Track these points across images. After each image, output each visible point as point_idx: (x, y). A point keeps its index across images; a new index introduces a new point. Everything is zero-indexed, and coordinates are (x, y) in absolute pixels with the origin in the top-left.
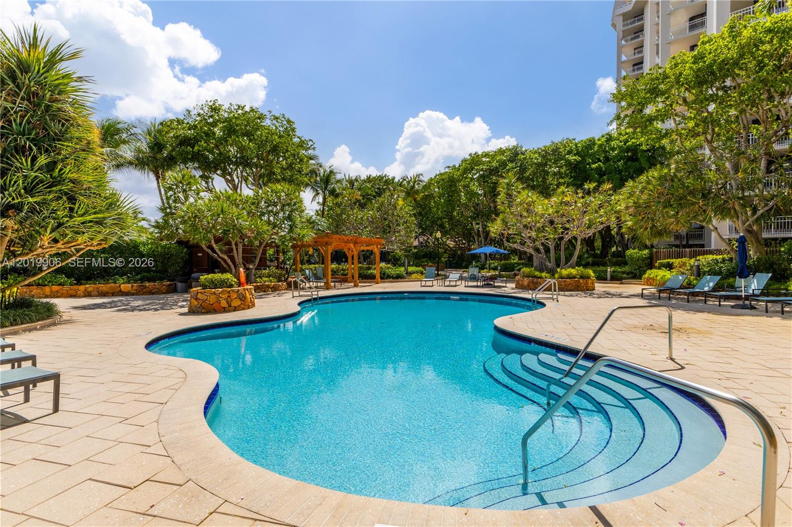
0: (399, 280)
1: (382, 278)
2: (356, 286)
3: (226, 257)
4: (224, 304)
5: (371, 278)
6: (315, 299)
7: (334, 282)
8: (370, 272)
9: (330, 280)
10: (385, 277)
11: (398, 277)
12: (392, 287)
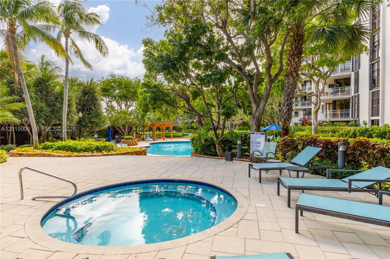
0: (180, 138)
1: (173, 137)
2: (164, 140)
3: (124, 131)
4: (131, 144)
5: (169, 137)
6: (153, 143)
7: (157, 138)
8: (169, 135)
9: (155, 138)
10: (174, 137)
11: (179, 137)
12: (177, 140)
